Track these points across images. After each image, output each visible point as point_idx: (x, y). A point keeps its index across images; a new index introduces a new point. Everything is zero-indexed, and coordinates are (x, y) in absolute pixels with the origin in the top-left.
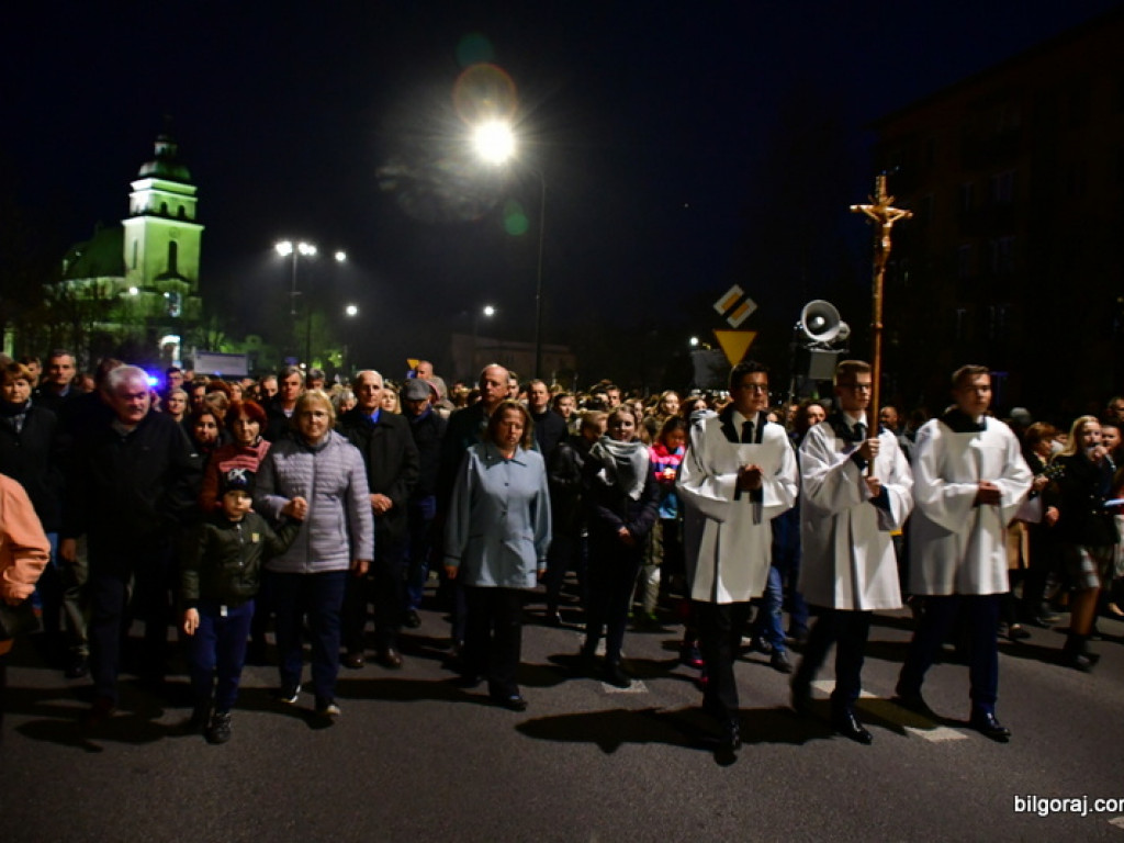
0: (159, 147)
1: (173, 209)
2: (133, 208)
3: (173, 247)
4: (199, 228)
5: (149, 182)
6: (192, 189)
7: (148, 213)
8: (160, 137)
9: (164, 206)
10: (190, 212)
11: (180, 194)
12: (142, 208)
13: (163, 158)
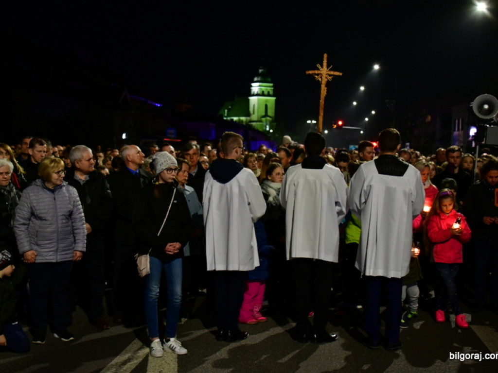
0: (260, 71)
1: (266, 93)
2: (252, 92)
3: (266, 106)
4: (274, 98)
5: (258, 84)
6: (271, 85)
7: (257, 95)
8: (261, 67)
9: (263, 92)
10: (271, 93)
11: (268, 87)
12: (256, 93)
13: (261, 75)
